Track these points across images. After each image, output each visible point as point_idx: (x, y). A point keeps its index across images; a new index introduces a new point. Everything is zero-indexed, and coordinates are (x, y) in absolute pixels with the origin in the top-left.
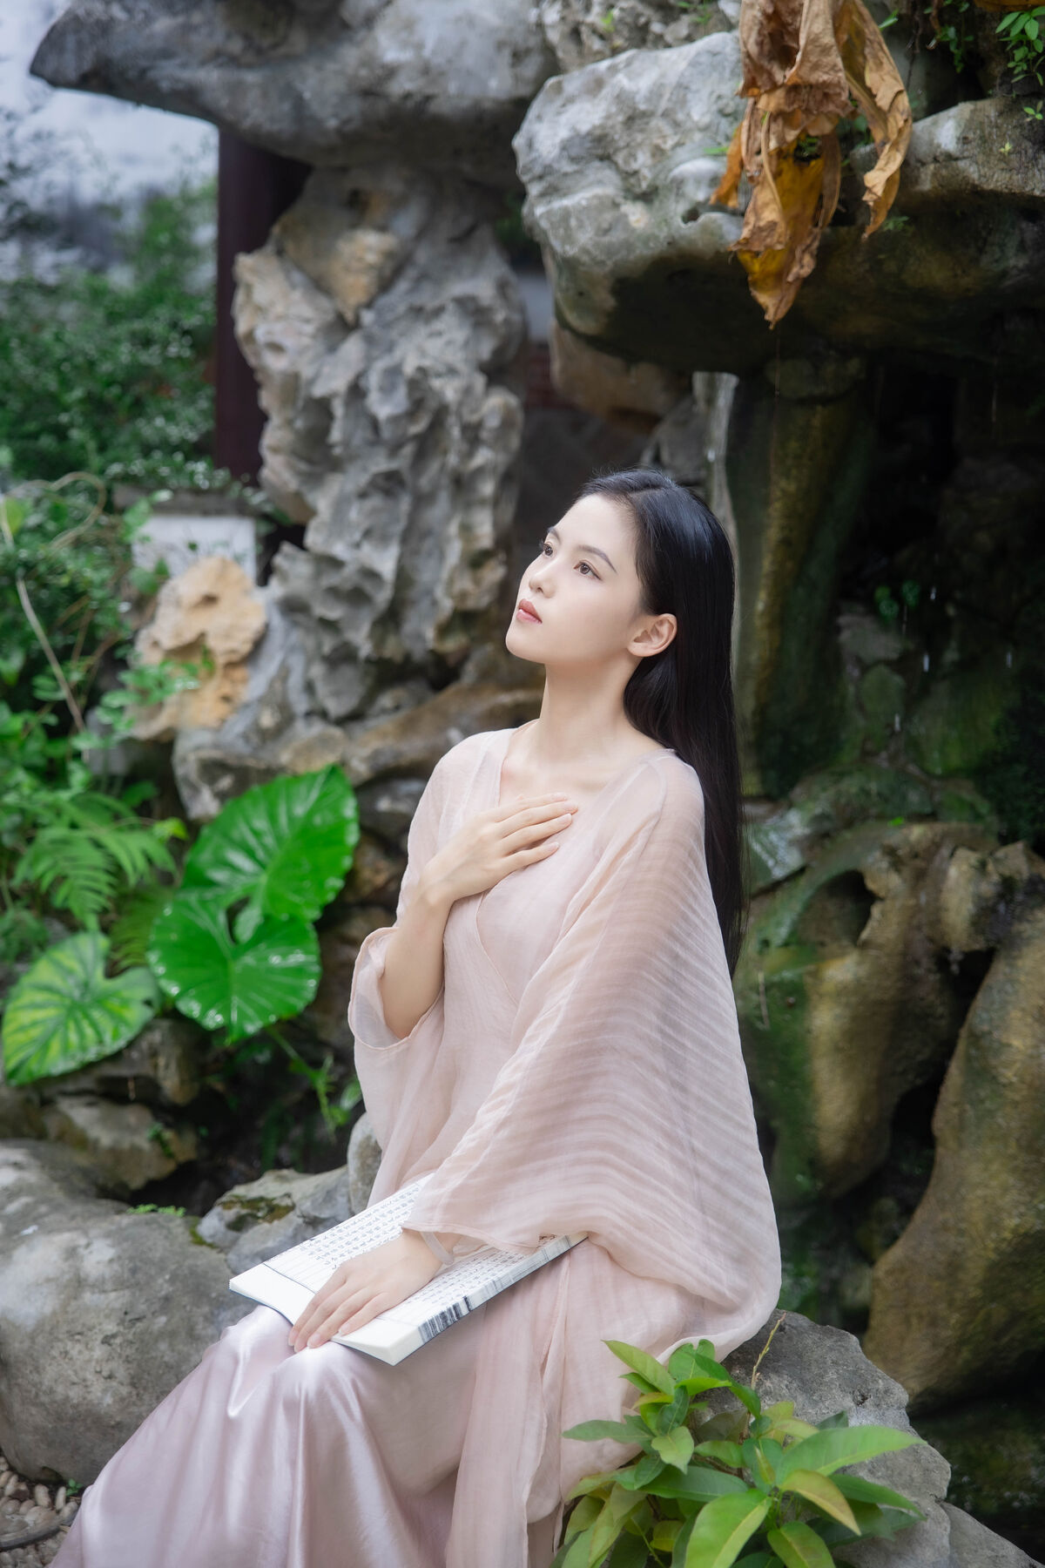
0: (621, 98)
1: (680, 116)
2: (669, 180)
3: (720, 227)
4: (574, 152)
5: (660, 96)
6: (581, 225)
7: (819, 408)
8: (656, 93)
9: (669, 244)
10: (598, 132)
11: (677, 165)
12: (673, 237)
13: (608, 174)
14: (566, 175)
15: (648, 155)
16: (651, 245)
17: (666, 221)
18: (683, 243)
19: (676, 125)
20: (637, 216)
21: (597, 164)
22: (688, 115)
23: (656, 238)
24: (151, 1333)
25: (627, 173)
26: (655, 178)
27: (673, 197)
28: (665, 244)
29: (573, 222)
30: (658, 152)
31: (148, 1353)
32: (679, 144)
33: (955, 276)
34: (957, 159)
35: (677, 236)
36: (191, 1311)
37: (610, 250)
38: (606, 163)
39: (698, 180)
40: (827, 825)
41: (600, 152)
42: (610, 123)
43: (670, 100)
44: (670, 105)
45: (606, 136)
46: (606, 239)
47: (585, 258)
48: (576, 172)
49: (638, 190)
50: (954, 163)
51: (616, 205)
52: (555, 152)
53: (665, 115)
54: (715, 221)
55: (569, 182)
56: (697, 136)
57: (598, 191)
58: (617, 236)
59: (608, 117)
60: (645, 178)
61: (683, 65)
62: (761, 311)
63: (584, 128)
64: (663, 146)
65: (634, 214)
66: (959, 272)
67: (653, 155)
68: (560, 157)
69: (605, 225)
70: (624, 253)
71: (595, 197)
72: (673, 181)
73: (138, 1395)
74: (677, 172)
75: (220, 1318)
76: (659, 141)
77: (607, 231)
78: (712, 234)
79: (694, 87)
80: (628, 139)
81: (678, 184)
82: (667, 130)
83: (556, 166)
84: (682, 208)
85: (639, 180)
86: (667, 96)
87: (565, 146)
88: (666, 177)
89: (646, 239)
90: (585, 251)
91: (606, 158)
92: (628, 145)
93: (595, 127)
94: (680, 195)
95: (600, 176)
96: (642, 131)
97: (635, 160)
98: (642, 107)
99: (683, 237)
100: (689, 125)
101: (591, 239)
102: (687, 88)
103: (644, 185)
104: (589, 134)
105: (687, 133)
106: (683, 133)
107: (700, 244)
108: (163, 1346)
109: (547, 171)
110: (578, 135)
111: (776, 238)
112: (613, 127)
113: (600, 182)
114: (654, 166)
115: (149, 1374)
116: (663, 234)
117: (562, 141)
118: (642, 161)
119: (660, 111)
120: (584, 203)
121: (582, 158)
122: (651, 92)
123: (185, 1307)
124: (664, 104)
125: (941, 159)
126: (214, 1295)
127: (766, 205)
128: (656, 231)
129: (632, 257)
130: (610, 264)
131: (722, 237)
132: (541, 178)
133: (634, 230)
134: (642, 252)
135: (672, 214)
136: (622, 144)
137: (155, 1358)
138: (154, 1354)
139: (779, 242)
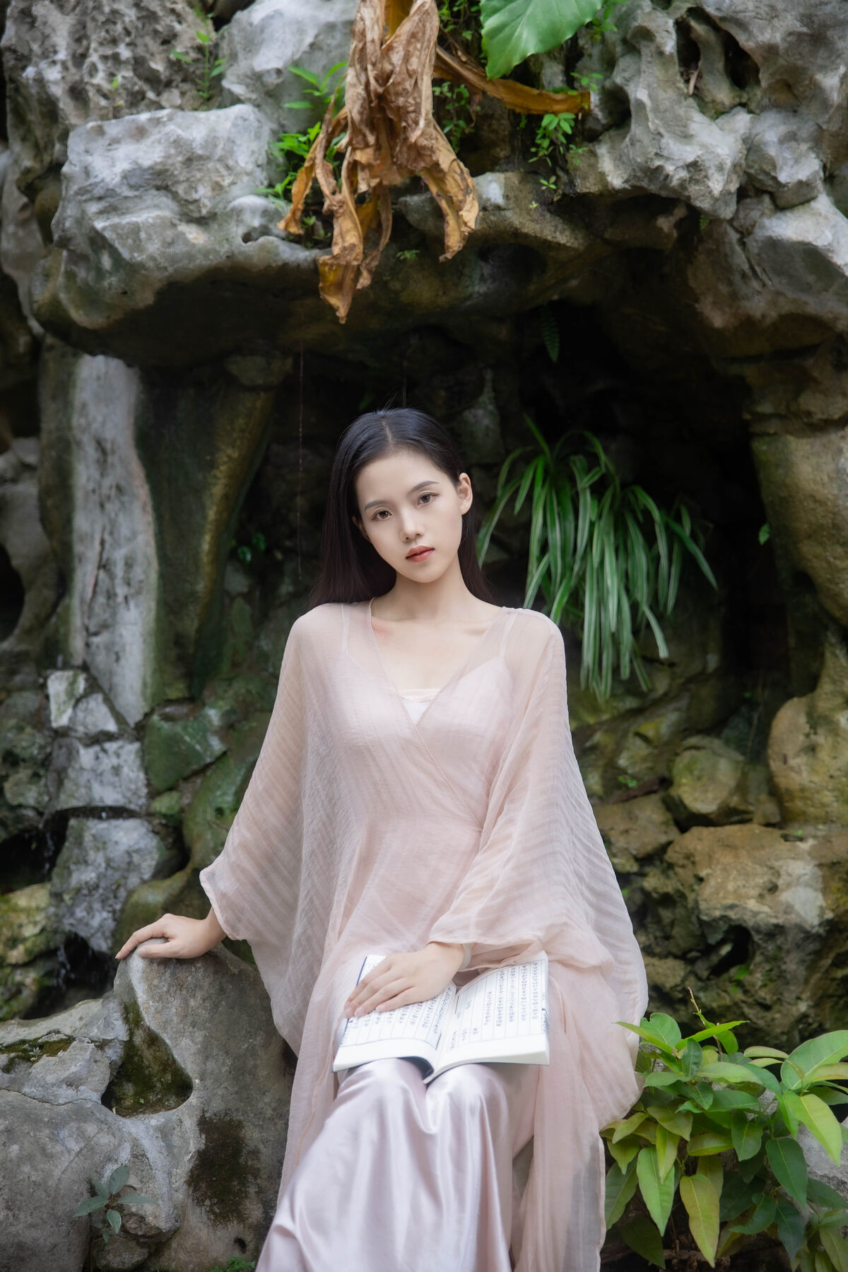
0: (177, 143)
1: (231, 163)
2: (228, 209)
3: (277, 247)
4: (133, 182)
5: (215, 146)
6: (150, 238)
7: (262, 394)
8: (211, 142)
9: (228, 257)
10: (159, 167)
11: (234, 199)
12: (233, 253)
13: (165, 200)
14: (126, 198)
15: (209, 188)
16: (211, 257)
17: (227, 240)
18: (241, 258)
19: (228, 168)
20: (195, 235)
21: (154, 192)
22: (236, 162)
23: (216, 252)
24: (11, 1161)
25: (186, 201)
26: (215, 207)
27: (233, 223)
28: (224, 258)
29: (143, 235)
30: (217, 187)
31: (15, 1177)
32: (233, 183)
33: (437, 295)
34: (504, 209)
35: (236, 252)
36: (35, 1136)
37: (173, 259)
38: (162, 192)
39: (253, 211)
40: (233, 718)
41: (159, 183)
42: (170, 161)
43: (223, 149)
44: (223, 153)
45: (167, 171)
46: (171, 250)
47: (151, 264)
48: (136, 196)
49: (196, 215)
50: (503, 213)
51: (174, 225)
52: (117, 179)
53: (220, 160)
54: (272, 242)
55: (129, 204)
56: (245, 179)
57: (157, 213)
58: (179, 249)
59: (168, 157)
60: (205, 206)
61: (228, 125)
62: (333, 310)
63: (146, 163)
64: (222, 183)
65: (190, 233)
66: (441, 293)
67: (213, 189)
68: (122, 184)
69: (169, 240)
70: (185, 262)
71: (158, 217)
72: (233, 210)
73: (14, 1216)
74: (236, 203)
75: (61, 1136)
76: (219, 179)
77: (170, 244)
78: (269, 252)
79: (238, 142)
80: (188, 176)
81: (237, 213)
82: (224, 172)
83: (118, 190)
84: (241, 231)
85: (199, 207)
86: (221, 146)
87: (125, 176)
88: (225, 208)
89: (206, 254)
90: (152, 258)
91: (164, 188)
92: (188, 180)
93: (156, 164)
94: (239, 222)
95: (156, 201)
96: (199, 170)
97: (196, 192)
98: (200, 152)
99: (241, 253)
100: (238, 169)
101: (158, 249)
102: (233, 142)
103: (204, 212)
104: (151, 168)
105: (238, 175)
106: (236, 175)
107: (255, 260)
108: (26, 1168)
109: (110, 193)
110: (140, 168)
111: (354, 255)
112: (173, 165)
113: (157, 206)
114: (214, 197)
115: (21, 1195)
116: (224, 249)
117: (124, 171)
118: (203, 193)
119: (217, 157)
120: (151, 221)
121: (141, 186)
122: (206, 141)
123: (28, 1133)
124: (219, 152)
125: (490, 209)
126: (46, 1120)
127: (348, 231)
128: (218, 248)
129: (191, 266)
130: (171, 270)
131: (277, 255)
132: (100, 199)
133: (194, 245)
134: (201, 262)
135: (234, 234)
136: (182, 178)
137: (24, 1180)
138: (21, 1177)
139: (355, 259)
